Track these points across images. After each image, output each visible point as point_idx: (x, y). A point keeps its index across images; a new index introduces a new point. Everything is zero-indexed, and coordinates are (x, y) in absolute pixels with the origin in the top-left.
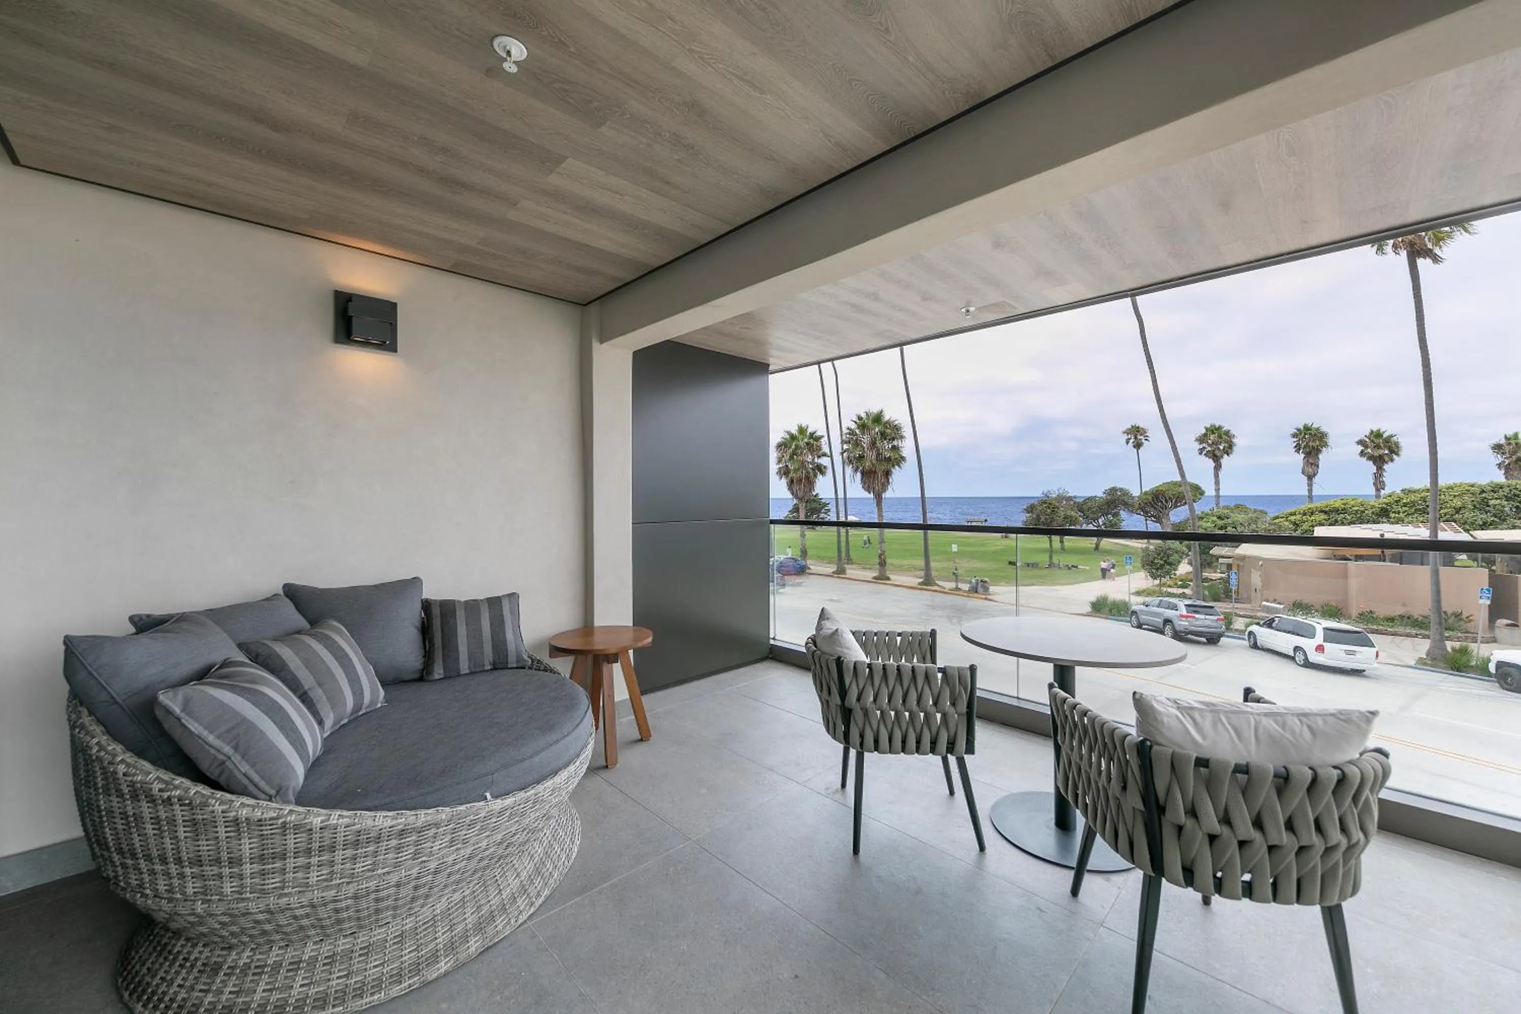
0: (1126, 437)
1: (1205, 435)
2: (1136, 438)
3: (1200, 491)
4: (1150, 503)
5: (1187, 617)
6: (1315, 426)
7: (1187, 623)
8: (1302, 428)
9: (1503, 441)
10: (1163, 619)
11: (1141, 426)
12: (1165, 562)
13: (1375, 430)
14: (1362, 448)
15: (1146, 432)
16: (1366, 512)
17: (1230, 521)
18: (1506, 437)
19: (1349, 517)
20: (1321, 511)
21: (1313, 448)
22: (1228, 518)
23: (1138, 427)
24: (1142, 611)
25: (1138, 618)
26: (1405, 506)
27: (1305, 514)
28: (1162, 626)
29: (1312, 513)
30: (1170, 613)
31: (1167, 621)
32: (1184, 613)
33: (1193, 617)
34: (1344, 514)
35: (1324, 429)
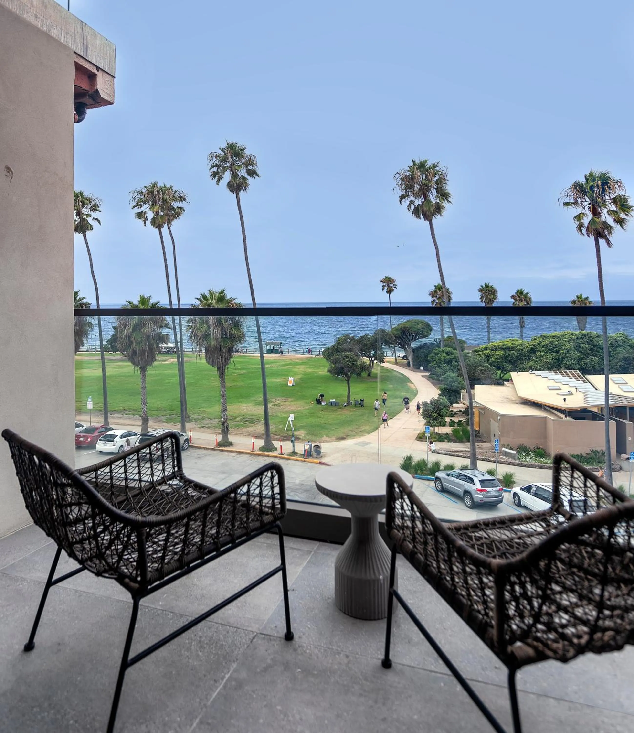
0: (382, 284)
1: (435, 291)
2: (388, 286)
3: (429, 328)
4: (400, 337)
5: (481, 491)
6: (490, 285)
7: (481, 496)
8: (484, 286)
9: (576, 299)
10: (463, 489)
11: (391, 277)
12: (438, 414)
13: (519, 289)
14: (514, 301)
15: (394, 282)
16: (524, 350)
17: (453, 356)
18: (577, 297)
19: (516, 353)
20: (501, 348)
21: (490, 300)
22: (452, 354)
23: (390, 278)
24: (444, 478)
25: (441, 483)
26: (543, 347)
27: (492, 350)
28: (462, 495)
29: (496, 349)
30: (467, 486)
31: (467, 492)
32: (479, 487)
33: (486, 491)
34: (512, 351)
35: (495, 287)
